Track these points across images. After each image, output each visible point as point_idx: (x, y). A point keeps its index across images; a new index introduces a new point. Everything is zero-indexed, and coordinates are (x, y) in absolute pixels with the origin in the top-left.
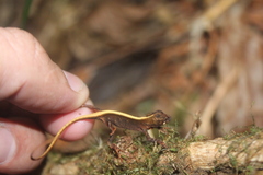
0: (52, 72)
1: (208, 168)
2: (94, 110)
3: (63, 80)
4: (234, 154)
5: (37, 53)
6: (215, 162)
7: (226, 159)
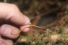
0: (20, 14)
1: (55, 41)
2: (30, 25)
3: (23, 17)
4: (62, 38)
5: (16, 9)
6: (57, 40)
7: (59, 39)
